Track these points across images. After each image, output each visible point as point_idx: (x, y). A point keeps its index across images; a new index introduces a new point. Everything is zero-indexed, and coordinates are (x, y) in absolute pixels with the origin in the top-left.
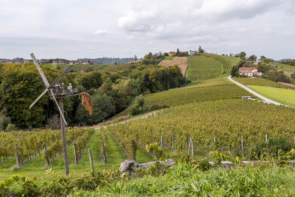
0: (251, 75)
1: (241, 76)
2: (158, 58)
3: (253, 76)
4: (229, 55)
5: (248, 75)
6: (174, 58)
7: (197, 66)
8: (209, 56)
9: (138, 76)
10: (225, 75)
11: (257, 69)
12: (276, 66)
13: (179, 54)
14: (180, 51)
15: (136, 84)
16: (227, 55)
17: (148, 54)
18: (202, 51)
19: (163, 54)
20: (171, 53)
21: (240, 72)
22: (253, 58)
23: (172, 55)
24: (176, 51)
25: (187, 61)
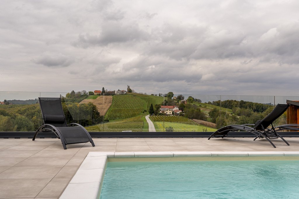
0: (170, 113)
1: (160, 114)
2: (81, 96)
3: (173, 114)
4: (158, 95)
5: (167, 113)
6: (98, 97)
7: (121, 105)
8: (136, 95)
9: (36, 113)
10: (145, 114)
11: (179, 108)
12: (200, 106)
13: (104, 93)
14: (105, 89)
15: (26, 122)
16: (156, 95)
17: (70, 92)
18: (130, 91)
19: (87, 92)
20: (96, 91)
21: (160, 110)
22: (180, 98)
23: (97, 94)
24: (101, 90)
25: (112, 100)
